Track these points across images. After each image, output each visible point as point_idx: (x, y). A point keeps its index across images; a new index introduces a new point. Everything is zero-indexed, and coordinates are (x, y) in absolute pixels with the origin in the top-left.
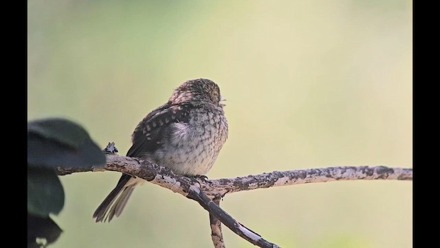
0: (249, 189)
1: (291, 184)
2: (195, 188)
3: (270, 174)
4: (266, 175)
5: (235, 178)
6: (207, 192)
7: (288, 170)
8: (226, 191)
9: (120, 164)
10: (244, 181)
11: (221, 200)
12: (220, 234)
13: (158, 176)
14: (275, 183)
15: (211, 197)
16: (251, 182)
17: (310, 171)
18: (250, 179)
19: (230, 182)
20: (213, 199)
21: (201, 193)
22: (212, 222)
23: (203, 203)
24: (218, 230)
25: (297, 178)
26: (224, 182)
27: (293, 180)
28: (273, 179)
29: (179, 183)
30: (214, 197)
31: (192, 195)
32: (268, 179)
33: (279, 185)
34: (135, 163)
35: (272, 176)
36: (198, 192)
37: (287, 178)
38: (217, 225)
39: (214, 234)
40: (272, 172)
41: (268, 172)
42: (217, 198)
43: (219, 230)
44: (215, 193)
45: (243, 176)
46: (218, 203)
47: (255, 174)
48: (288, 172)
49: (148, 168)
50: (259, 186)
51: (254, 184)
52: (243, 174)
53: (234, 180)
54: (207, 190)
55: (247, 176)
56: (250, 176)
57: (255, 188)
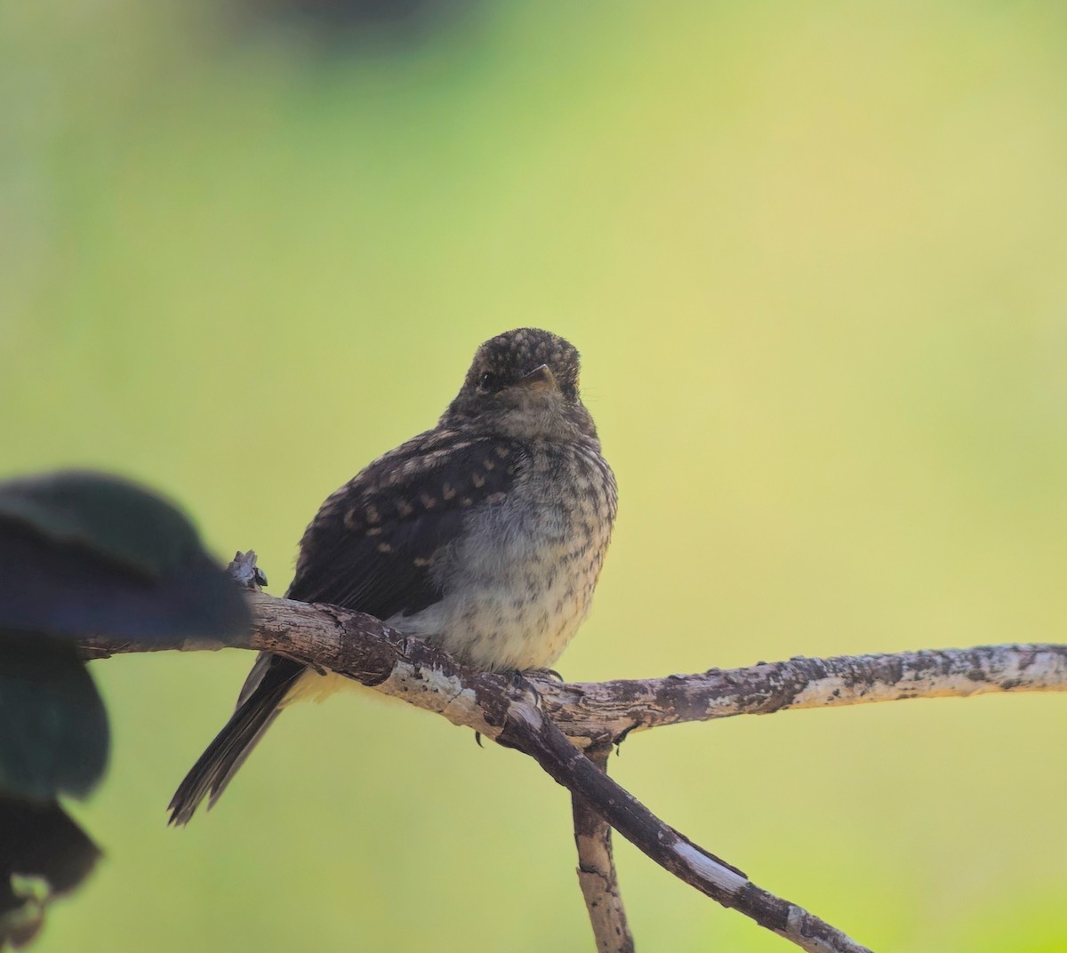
0: (710, 716)
1: (850, 700)
2: (525, 710)
3: (781, 666)
4: (767, 669)
5: (665, 675)
6: (565, 725)
7: (838, 655)
8: (629, 722)
9: (272, 626)
10: (695, 687)
11: (612, 755)
12: (606, 869)
13: (402, 669)
14: (799, 697)
15: (579, 742)
16: (716, 693)
17: (913, 660)
18: (713, 682)
19: (644, 691)
20: (588, 750)
21: (546, 726)
22: (583, 827)
23: (555, 760)
24: (601, 853)
25: (870, 682)
26: (626, 691)
27: (858, 688)
28: (789, 685)
29: (470, 694)
30: (588, 741)
31: (515, 736)
32: (772, 683)
33: (810, 704)
34: (326, 622)
35: (785, 675)
36: (536, 723)
37: (835, 682)
38: (598, 836)
39: (587, 868)
40: (786, 659)
41: (772, 658)
42: (602, 744)
43: (605, 855)
44: (593, 725)
45: (689, 673)
46: (603, 763)
47: (728, 665)
48: (842, 660)
49: (367, 642)
50: (742, 706)
51: (726, 700)
52: (691, 664)
53: (659, 687)
54: (566, 718)
55: (701, 671)
56: (713, 673)
57: (728, 712)
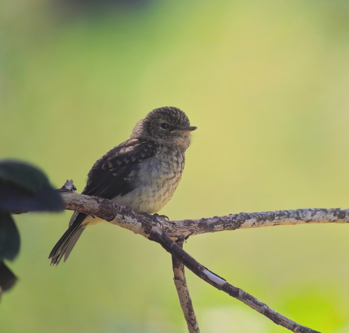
0: (215, 231)
1: (258, 226)
2: (157, 229)
3: (237, 215)
4: (232, 216)
5: (200, 218)
6: (170, 234)
7: (255, 212)
8: (189, 233)
9: (78, 203)
10: (210, 222)
11: (184, 243)
12: (183, 278)
13: (119, 216)
14: (242, 225)
15: (174, 239)
16: (216, 224)
17: (278, 213)
18: (216, 220)
19: (194, 223)
20: (176, 241)
21: (163, 234)
22: (175, 265)
23: (166, 244)
24: (181, 273)
25: (265, 220)
26: (188, 223)
27: (261, 222)
28: (239, 221)
29: (140, 224)
30: (177, 239)
31: (154, 237)
32: (234, 221)
33: (246, 227)
34: (95, 202)
35: (238, 218)
36: (160, 233)
37: (254, 220)
38: (180, 268)
39: (177, 278)
40: (238, 213)
41: (234, 213)
42: (181, 240)
43: (182, 274)
44: (178, 234)
45: (208, 217)
46: (182, 246)
47: (220, 215)
48: (256, 213)
49: (108, 208)
50: (225, 228)
51: (220, 226)
52: (209, 214)
53: (199, 222)
54: (170, 231)
55: (212, 217)
56: (215, 217)
57: (220, 229)
